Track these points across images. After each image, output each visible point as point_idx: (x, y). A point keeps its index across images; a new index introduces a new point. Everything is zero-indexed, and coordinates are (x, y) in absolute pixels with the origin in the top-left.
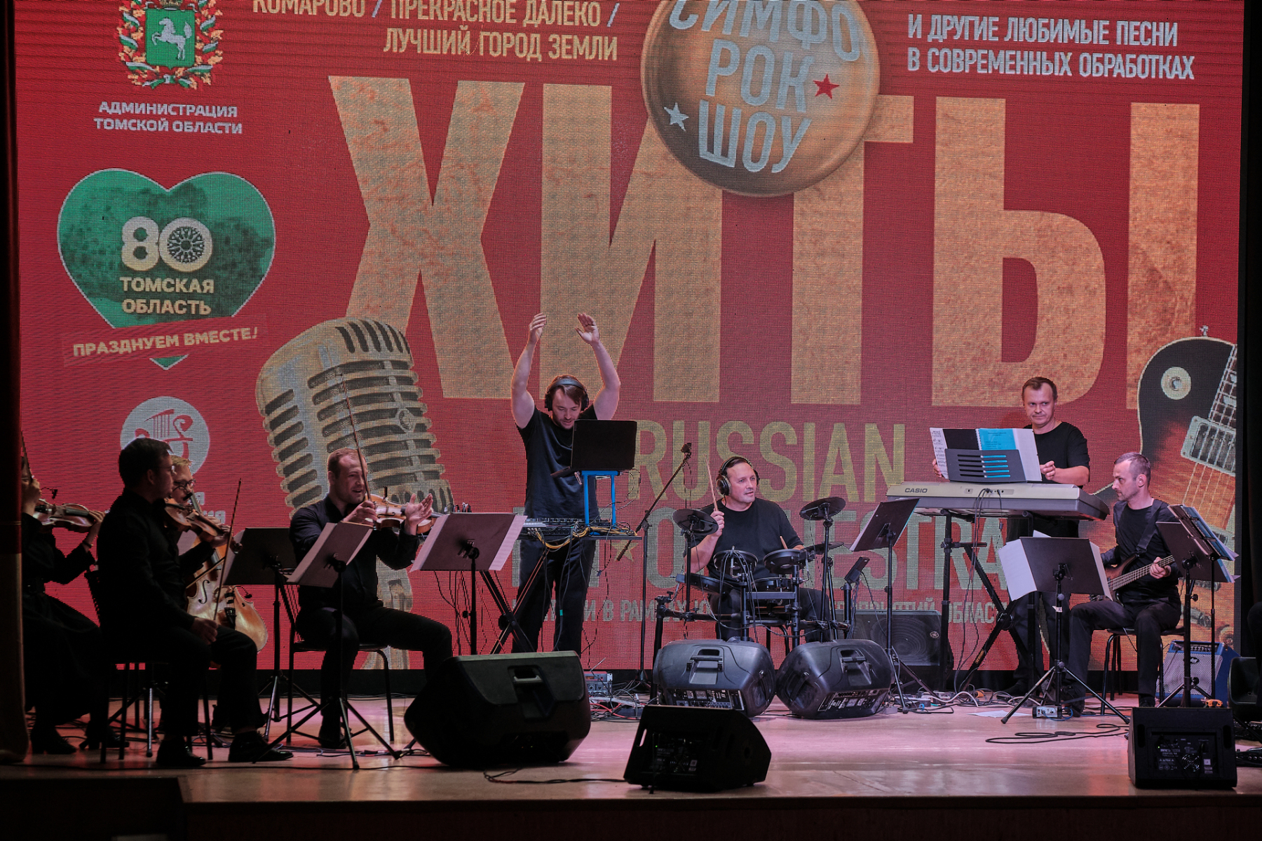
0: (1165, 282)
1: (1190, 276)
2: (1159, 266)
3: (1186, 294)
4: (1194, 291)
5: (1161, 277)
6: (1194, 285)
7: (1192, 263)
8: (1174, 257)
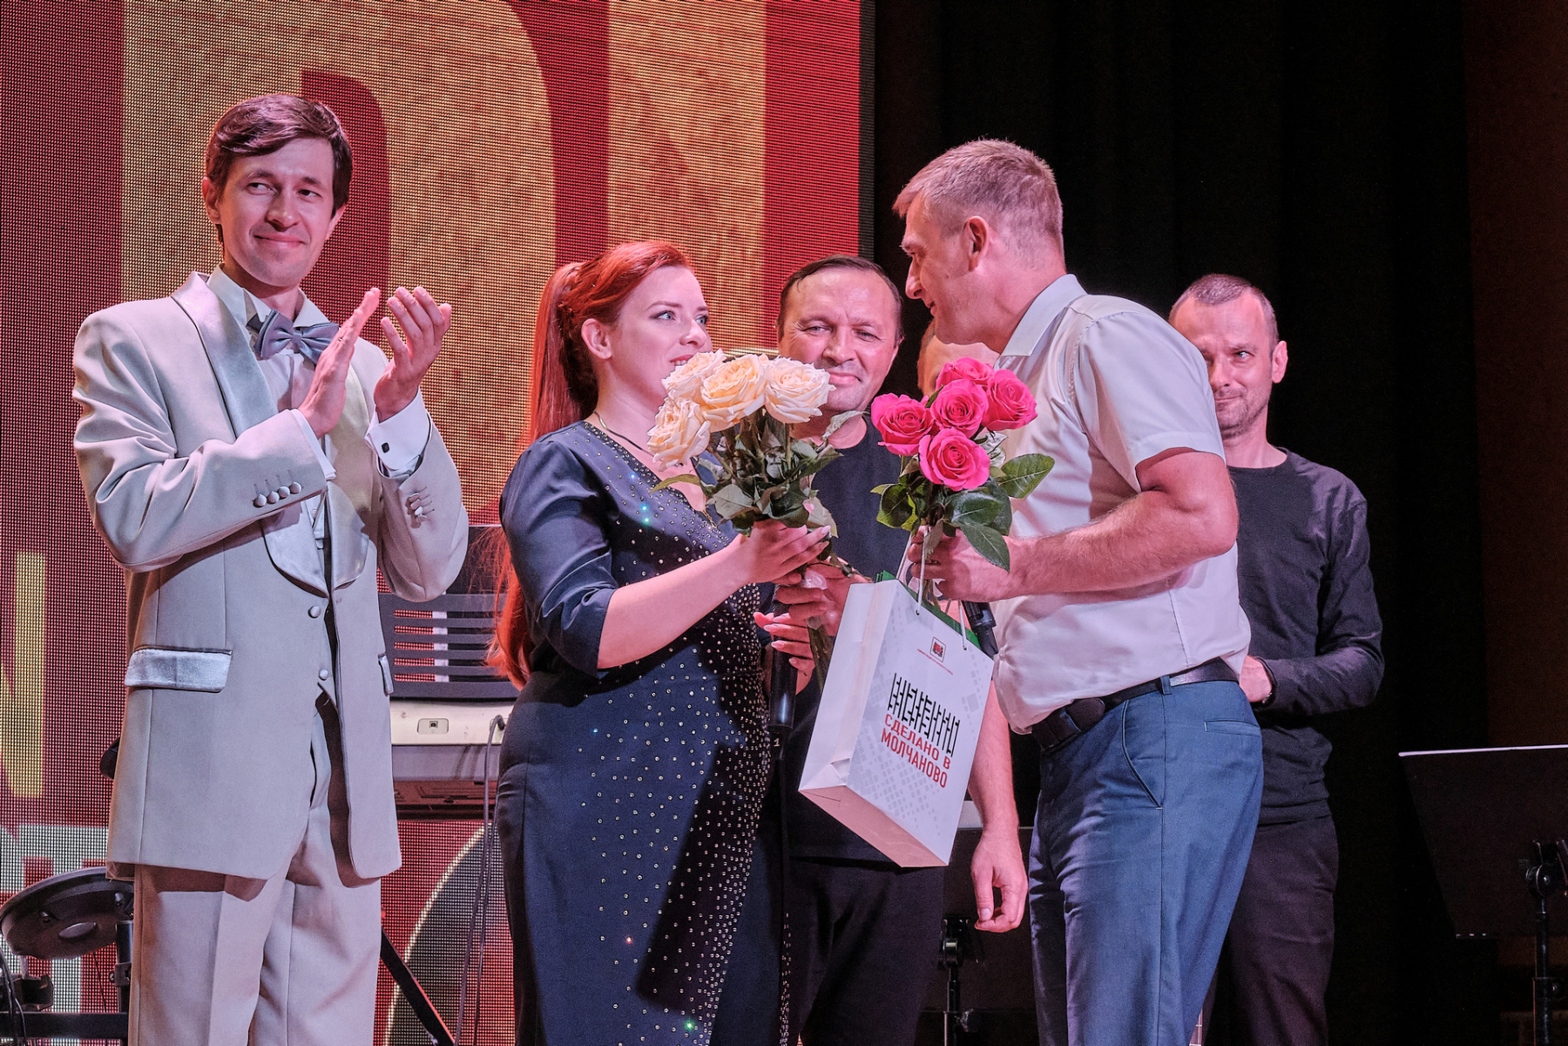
0: (694, 184)
1: (751, 173)
2: (678, 137)
3: (741, 222)
4: (760, 217)
5: (683, 169)
6: (760, 202)
7: (754, 137)
8: (714, 114)
